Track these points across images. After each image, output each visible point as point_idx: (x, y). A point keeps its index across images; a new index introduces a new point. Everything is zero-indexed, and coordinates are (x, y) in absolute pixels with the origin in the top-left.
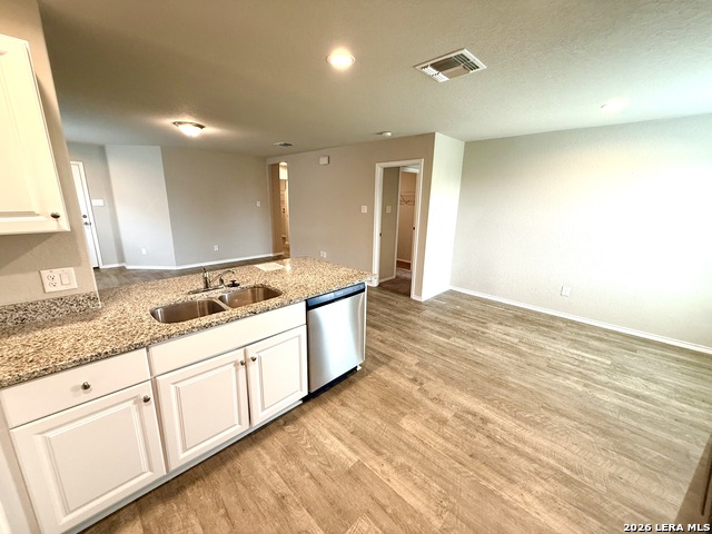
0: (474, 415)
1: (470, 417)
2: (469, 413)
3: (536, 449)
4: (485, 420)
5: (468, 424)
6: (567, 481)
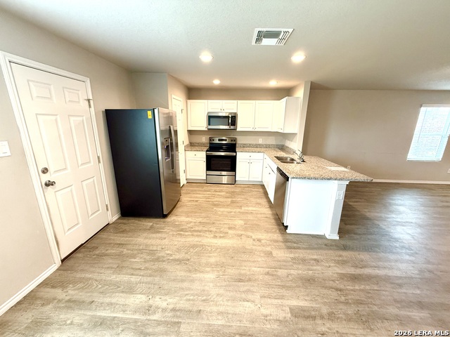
0: (220, 237)
1: (222, 235)
2: (223, 237)
3: (193, 235)
4: (215, 237)
5: (221, 232)
6: (182, 230)
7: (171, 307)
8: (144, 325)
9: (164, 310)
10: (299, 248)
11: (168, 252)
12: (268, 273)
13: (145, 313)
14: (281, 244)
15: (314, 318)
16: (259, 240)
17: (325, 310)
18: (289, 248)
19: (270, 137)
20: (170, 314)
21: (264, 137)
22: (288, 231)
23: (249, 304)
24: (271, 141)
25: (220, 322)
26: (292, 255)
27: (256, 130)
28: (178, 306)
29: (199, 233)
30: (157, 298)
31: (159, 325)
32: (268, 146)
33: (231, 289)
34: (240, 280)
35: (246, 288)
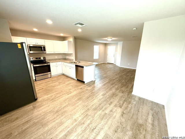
7: (81, 114)
8: (80, 123)
9: (80, 116)
10: (91, 85)
11: (58, 107)
12: (91, 93)
13: (76, 121)
14: (87, 86)
15: (105, 94)
16: (81, 88)
17: (106, 92)
18: (89, 86)
19: (60, 56)
20: (83, 115)
21: (57, 56)
22: (85, 83)
23: (95, 100)
24: (60, 57)
25: (94, 107)
26: (92, 87)
27: (55, 53)
28: (82, 113)
29: (61, 97)
30: (74, 117)
31: (83, 119)
32: (59, 59)
33: (88, 101)
34: (88, 98)
35: (91, 98)
